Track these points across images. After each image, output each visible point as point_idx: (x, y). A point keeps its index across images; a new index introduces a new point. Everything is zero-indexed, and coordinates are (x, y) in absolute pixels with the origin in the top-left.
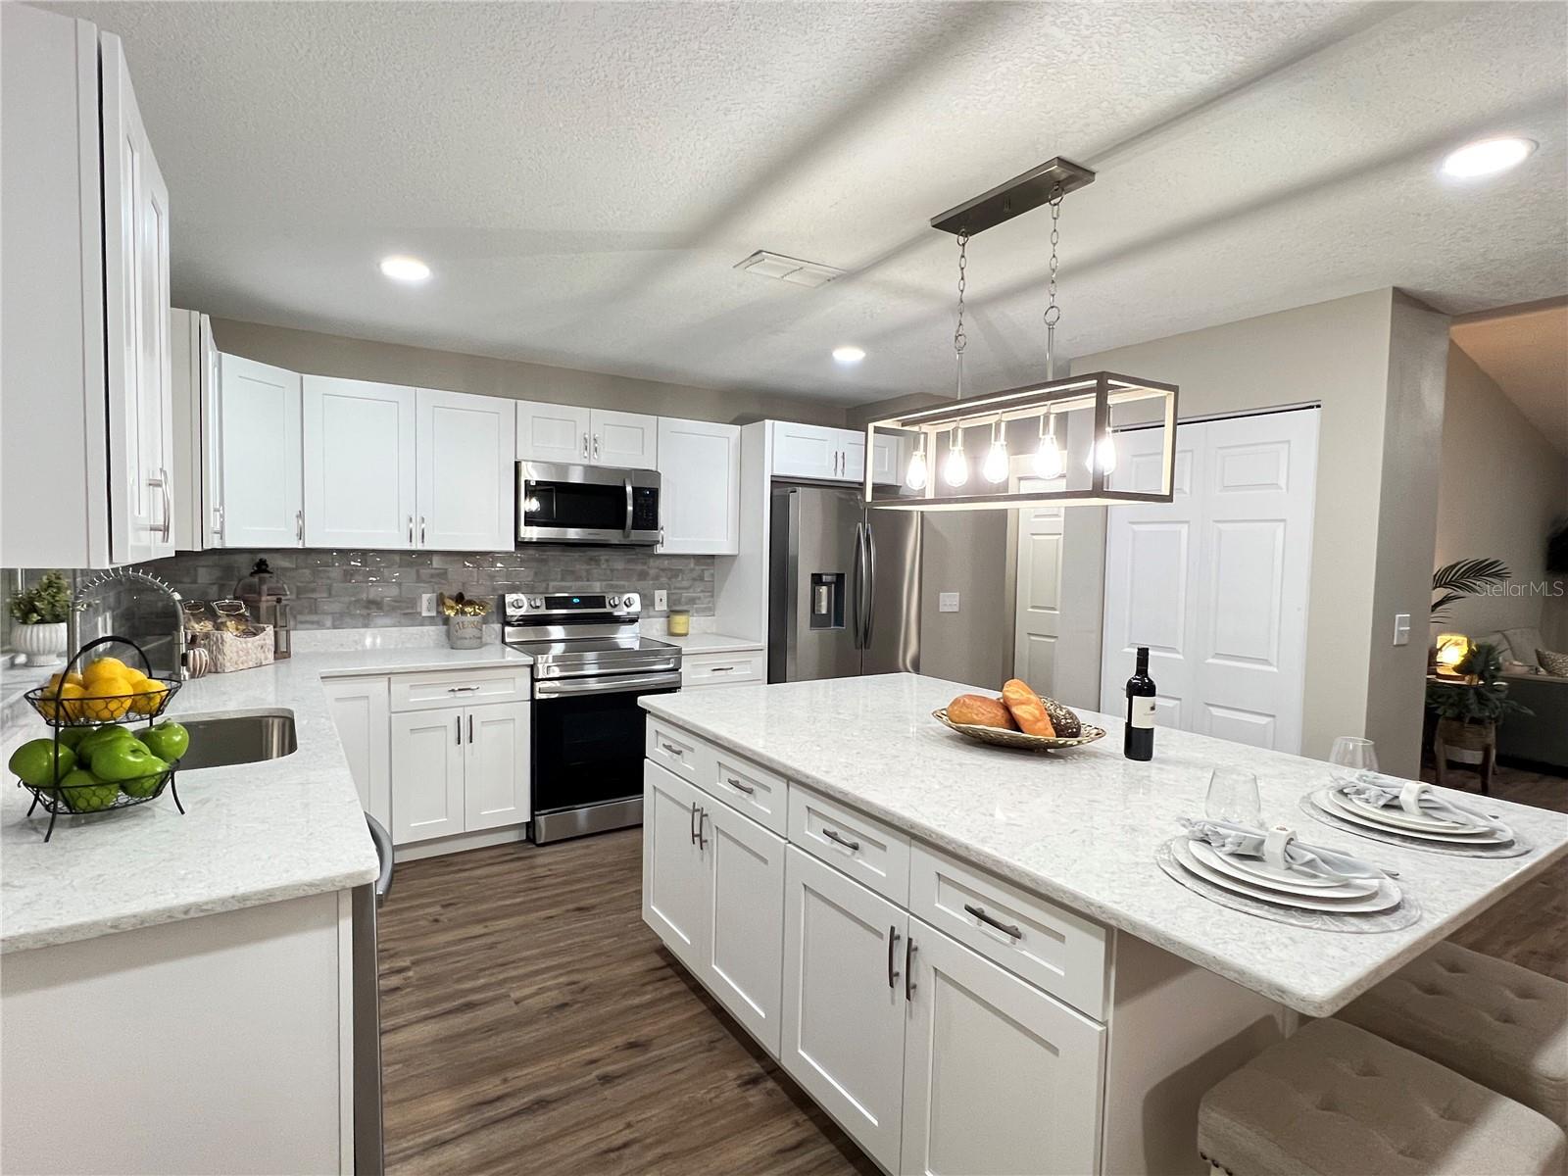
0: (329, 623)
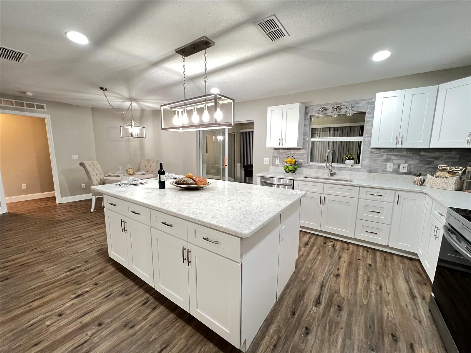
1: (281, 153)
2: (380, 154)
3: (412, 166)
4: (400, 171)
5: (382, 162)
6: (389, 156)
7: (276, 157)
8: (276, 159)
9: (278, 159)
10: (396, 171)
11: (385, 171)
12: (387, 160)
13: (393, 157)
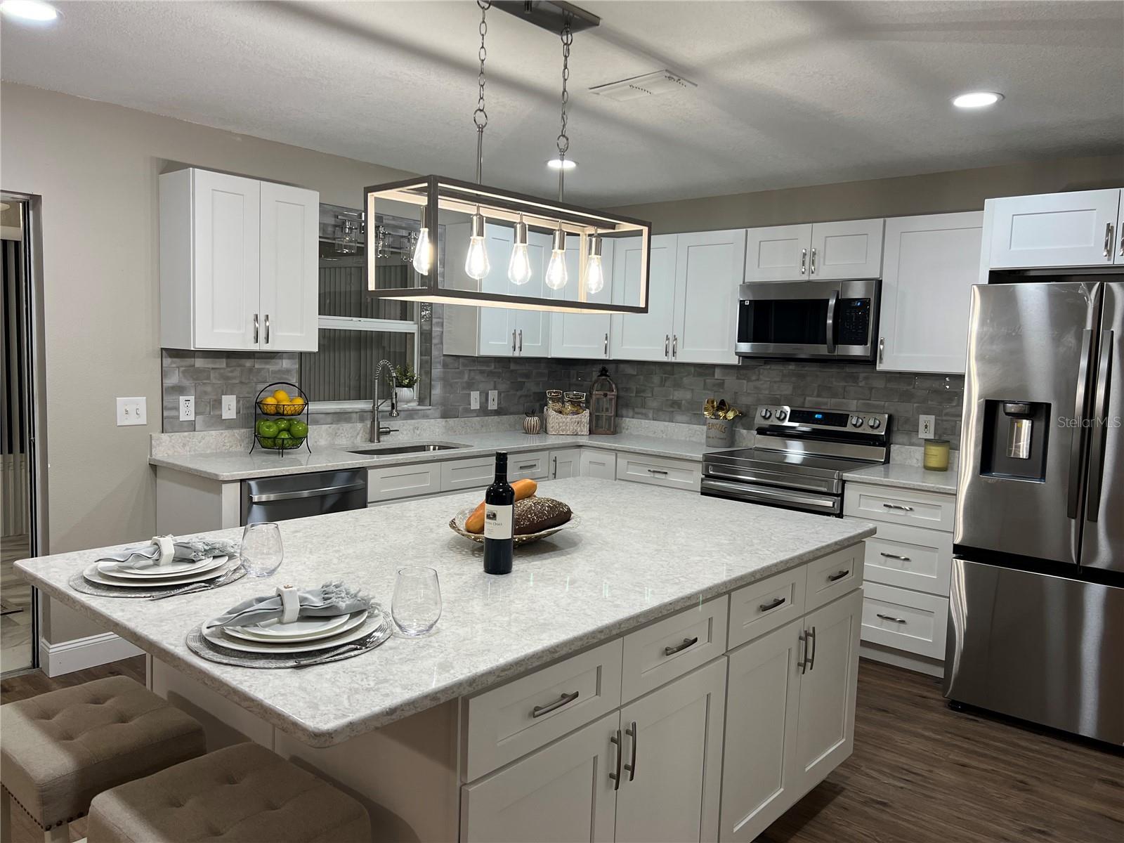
0: (651, 415)
1: (199, 371)
2: (458, 368)
3: (502, 395)
4: (489, 408)
5: (463, 388)
6: (472, 374)
7: (180, 390)
8: (182, 398)
9: (192, 398)
10: (484, 411)
11: (468, 412)
12: (470, 386)
13: (478, 377)
